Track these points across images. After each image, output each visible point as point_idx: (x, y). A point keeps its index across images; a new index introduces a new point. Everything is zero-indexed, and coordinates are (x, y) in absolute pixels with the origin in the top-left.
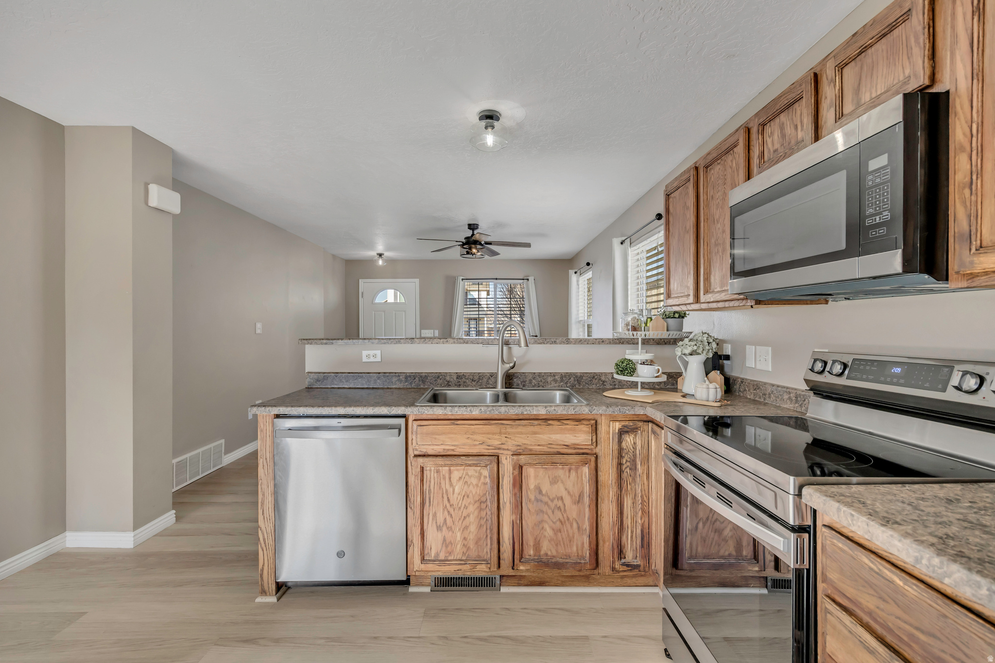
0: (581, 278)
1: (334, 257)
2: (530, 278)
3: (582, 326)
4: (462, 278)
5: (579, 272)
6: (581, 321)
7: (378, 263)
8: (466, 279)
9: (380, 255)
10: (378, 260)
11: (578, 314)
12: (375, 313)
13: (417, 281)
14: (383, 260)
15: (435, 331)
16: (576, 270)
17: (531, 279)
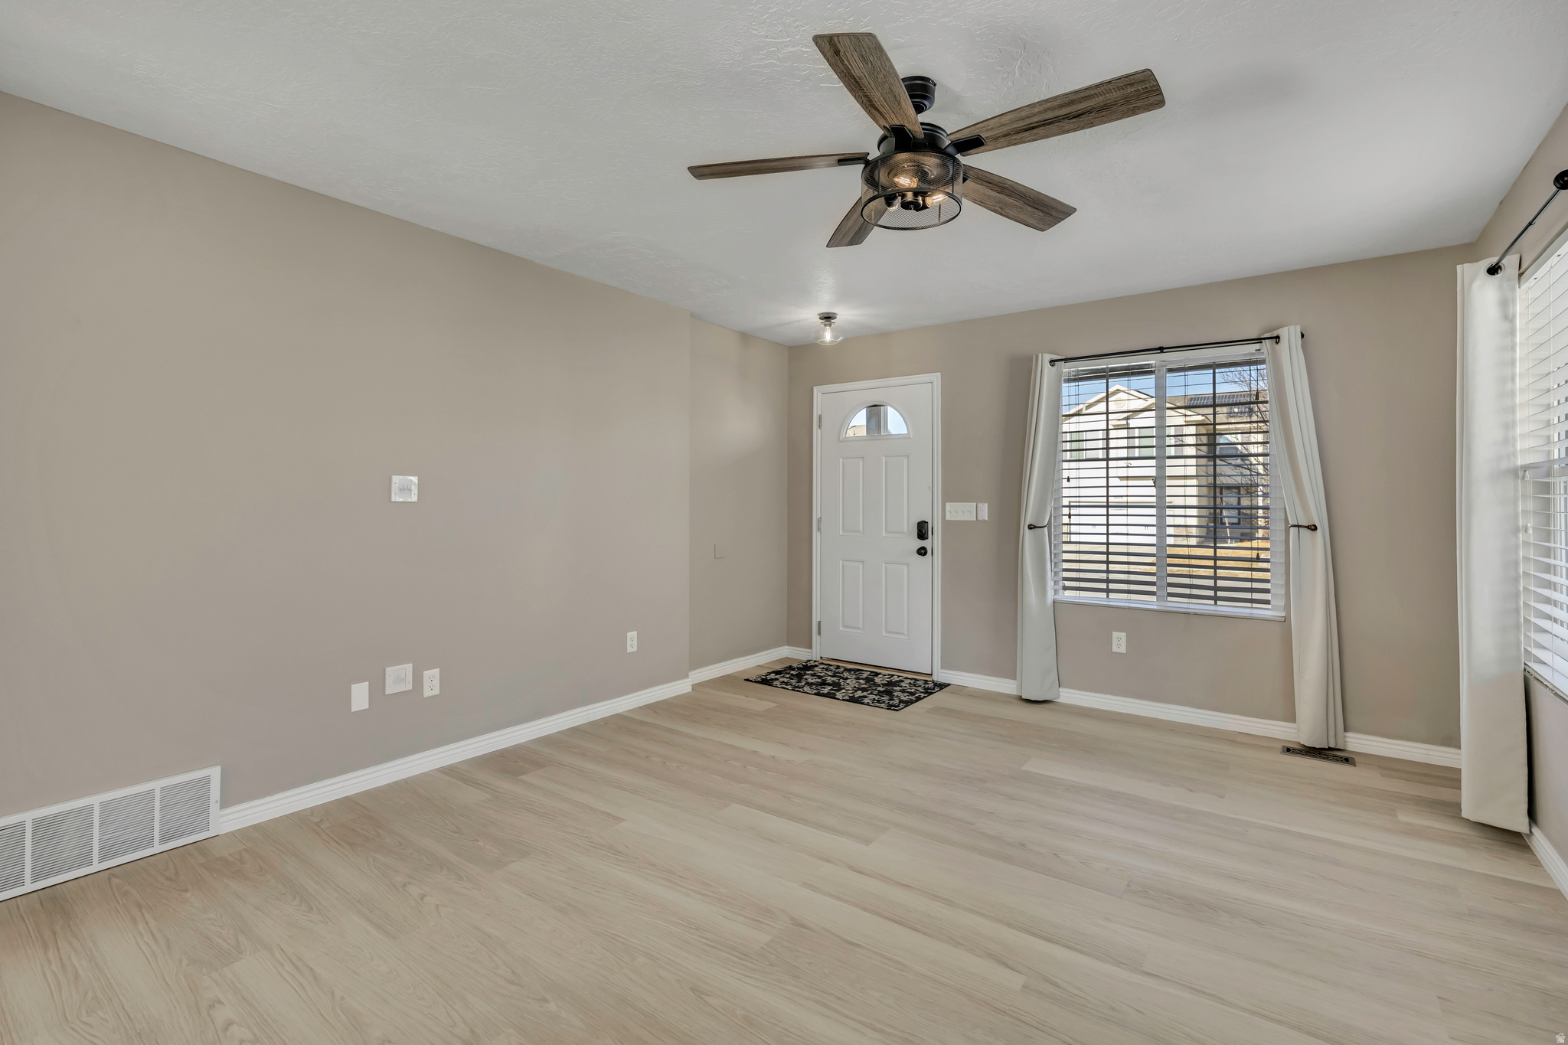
0: (1520, 293)
1: (746, 338)
2: (1283, 333)
3: (1530, 490)
4: (1048, 357)
5: (1510, 262)
6: (1525, 468)
7: (823, 336)
8: (1066, 360)
9: (828, 318)
10: (824, 331)
11: (1508, 441)
12: (843, 463)
13: (936, 378)
14: (832, 330)
15: (980, 505)
16: (1493, 260)
17: (1290, 335)
